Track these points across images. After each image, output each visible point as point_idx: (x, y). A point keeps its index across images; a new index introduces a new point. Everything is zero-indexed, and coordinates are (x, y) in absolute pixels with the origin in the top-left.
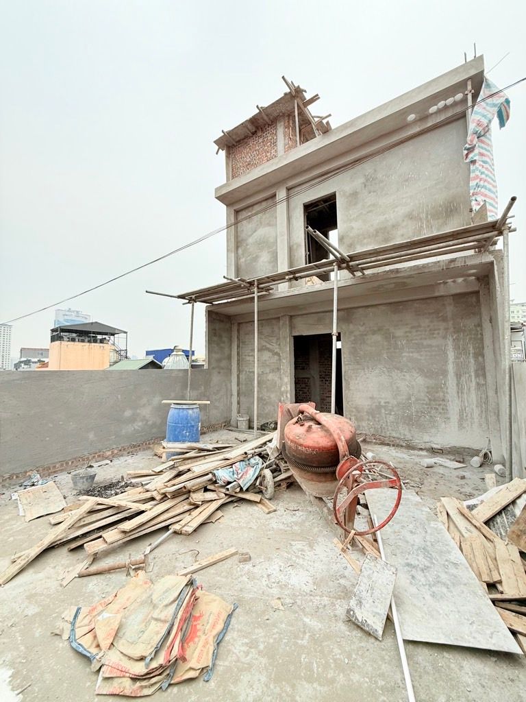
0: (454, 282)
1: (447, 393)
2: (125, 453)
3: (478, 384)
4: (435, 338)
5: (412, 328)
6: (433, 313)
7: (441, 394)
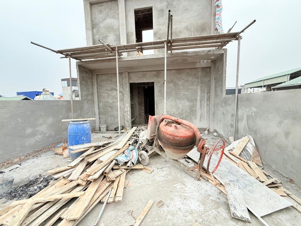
0: (203, 62)
1: (197, 108)
2: (31, 157)
3: (207, 104)
4: (194, 86)
5: (185, 81)
6: (194, 75)
7: (195, 108)
